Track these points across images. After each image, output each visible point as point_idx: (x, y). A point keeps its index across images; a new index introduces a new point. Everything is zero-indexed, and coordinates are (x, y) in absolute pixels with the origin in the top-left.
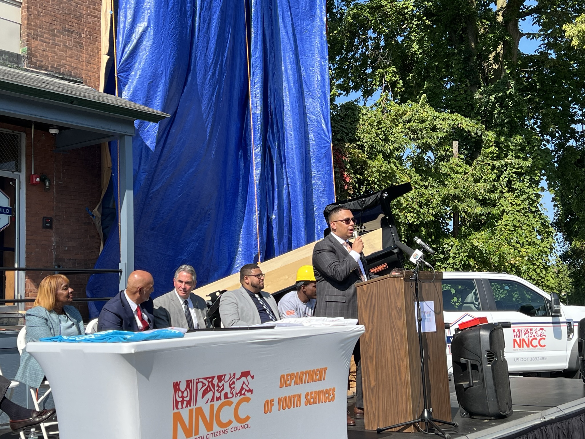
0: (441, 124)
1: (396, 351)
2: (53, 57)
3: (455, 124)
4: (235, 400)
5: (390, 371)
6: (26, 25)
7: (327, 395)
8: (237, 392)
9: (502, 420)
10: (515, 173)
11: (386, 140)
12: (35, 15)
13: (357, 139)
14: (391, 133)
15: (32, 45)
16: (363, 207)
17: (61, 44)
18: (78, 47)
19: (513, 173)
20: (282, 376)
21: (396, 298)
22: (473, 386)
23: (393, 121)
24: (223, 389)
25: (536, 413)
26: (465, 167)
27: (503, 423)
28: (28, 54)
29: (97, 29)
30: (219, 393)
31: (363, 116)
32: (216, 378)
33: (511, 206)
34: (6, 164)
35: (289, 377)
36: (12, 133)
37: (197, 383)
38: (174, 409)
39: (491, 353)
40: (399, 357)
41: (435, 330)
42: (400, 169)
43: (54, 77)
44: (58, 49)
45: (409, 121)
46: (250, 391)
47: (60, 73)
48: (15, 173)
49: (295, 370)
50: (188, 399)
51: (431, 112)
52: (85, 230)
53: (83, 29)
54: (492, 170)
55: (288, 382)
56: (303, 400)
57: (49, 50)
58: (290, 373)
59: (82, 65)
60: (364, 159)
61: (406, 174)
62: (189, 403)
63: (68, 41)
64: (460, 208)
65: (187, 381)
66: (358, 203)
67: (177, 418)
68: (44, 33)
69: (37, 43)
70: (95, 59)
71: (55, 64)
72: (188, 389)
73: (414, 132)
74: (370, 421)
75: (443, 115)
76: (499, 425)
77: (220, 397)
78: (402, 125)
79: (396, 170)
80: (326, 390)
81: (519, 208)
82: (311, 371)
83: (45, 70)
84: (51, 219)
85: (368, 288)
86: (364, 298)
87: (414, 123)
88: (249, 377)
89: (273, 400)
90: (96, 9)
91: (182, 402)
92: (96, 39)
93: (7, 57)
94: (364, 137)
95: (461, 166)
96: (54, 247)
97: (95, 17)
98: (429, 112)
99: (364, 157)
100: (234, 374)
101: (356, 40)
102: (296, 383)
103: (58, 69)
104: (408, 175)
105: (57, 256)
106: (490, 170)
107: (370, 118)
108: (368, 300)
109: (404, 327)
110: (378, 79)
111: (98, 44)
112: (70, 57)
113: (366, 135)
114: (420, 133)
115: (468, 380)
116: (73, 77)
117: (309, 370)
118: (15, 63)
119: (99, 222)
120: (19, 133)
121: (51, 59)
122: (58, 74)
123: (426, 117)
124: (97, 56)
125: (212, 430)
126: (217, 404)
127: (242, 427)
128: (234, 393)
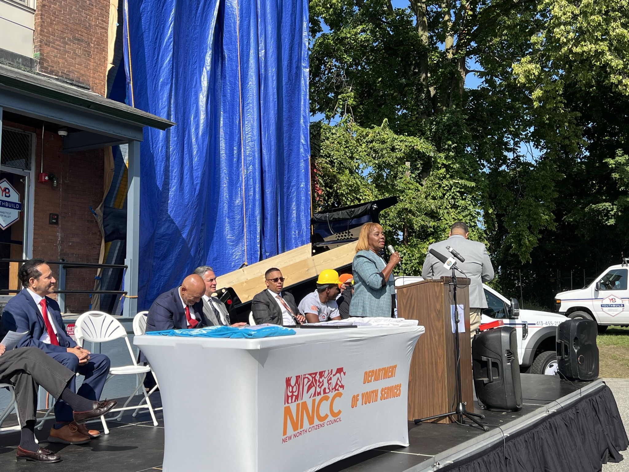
0: (399, 145)
1: (434, 349)
2: (64, 63)
3: (411, 146)
4: (331, 395)
5: (427, 367)
6: (39, 32)
7: (395, 391)
8: (333, 387)
9: (519, 413)
10: (459, 192)
12: (47, 22)
14: (356, 152)
15: (45, 51)
16: (352, 216)
17: (71, 52)
18: (87, 55)
19: (457, 192)
21: (436, 301)
22: (493, 382)
23: (357, 141)
24: (323, 385)
25: (543, 406)
27: (520, 416)
28: (41, 59)
29: (104, 39)
30: (319, 388)
31: (332, 135)
32: (318, 374)
34: (16, 162)
35: (370, 374)
36: (24, 133)
37: (304, 379)
38: (285, 404)
39: (510, 353)
40: (436, 355)
41: (465, 331)
42: (364, 184)
43: (64, 82)
44: (68, 56)
45: (371, 142)
46: (342, 386)
47: (69, 79)
48: (25, 170)
49: (375, 367)
50: (296, 394)
51: (390, 134)
52: (88, 227)
53: (91, 39)
54: (439, 188)
55: (370, 379)
56: (379, 395)
57: (59, 57)
58: (372, 370)
59: (90, 73)
60: (335, 173)
62: (297, 397)
63: (77, 50)
65: (297, 377)
66: (347, 213)
67: (288, 411)
68: (56, 40)
69: (49, 49)
71: (65, 70)
72: (297, 385)
73: (375, 151)
75: (401, 138)
77: (320, 392)
78: (365, 145)
79: (360, 185)
80: (395, 386)
83: (55, 75)
84: (57, 215)
87: (376, 144)
88: (342, 373)
89: (358, 395)
90: (104, 21)
91: (292, 396)
92: (104, 50)
93: (20, 60)
94: (334, 154)
95: (412, 184)
96: (59, 242)
97: (104, 28)
98: (388, 134)
100: (332, 370)
101: (322, 67)
102: (376, 379)
103: (68, 75)
104: (370, 189)
105: (62, 250)
106: (437, 188)
107: (339, 137)
108: (407, 302)
109: (443, 328)
110: (341, 103)
111: (105, 54)
112: (78, 65)
113: (336, 152)
114: (381, 152)
115: (488, 376)
116: (81, 83)
117: (384, 367)
118: (28, 66)
119: (101, 221)
120: (30, 133)
121: (61, 65)
122: (67, 80)
123: (386, 138)
124: (104, 65)
125: (313, 424)
126: (318, 398)
127: (335, 421)
128: (331, 388)
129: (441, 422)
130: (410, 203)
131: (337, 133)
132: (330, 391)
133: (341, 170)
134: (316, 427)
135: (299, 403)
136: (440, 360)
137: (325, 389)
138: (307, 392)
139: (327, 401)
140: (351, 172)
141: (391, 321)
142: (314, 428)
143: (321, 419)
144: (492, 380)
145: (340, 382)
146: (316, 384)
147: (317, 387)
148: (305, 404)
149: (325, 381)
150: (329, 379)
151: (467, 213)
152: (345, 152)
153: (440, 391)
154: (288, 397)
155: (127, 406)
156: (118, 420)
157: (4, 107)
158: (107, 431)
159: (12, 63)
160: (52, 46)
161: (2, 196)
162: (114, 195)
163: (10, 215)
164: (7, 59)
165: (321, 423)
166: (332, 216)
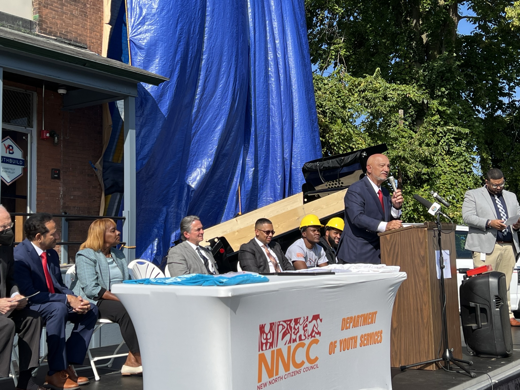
0: (391, 94)
1: (419, 295)
2: (62, 24)
3: (403, 94)
4: (307, 342)
5: (412, 314)
7: (376, 337)
8: (309, 334)
10: (453, 138)
11: (344, 107)
13: (320, 106)
14: (348, 101)
15: (44, 13)
16: (342, 165)
17: (68, 13)
18: (83, 16)
19: (451, 138)
20: (344, 320)
21: (420, 247)
22: (481, 328)
23: (350, 90)
24: (298, 332)
26: (409, 132)
27: (510, 361)
28: (40, 21)
30: (295, 335)
31: (324, 85)
32: (293, 321)
33: (449, 167)
34: (19, 120)
35: (349, 321)
36: (25, 92)
37: (278, 326)
38: (259, 351)
39: (499, 298)
40: (421, 301)
41: (451, 277)
42: (357, 132)
43: (62, 42)
44: (65, 17)
45: (364, 91)
46: (319, 333)
47: (67, 39)
48: (27, 128)
49: (354, 314)
50: (270, 341)
51: (382, 83)
52: (89, 181)
54: (433, 135)
55: (348, 325)
56: (359, 342)
57: (58, 18)
58: (350, 316)
59: (87, 33)
60: (327, 123)
61: (361, 137)
62: (271, 344)
63: (74, 10)
64: (408, 168)
65: (271, 324)
66: (337, 161)
67: (262, 358)
68: (54, 2)
69: (47, 11)
70: (98, 28)
71: (63, 31)
72: (271, 332)
73: (368, 100)
75: (394, 86)
76: (508, 363)
77: (296, 338)
78: (358, 94)
79: (353, 134)
80: (376, 332)
81: (456, 168)
82: (365, 314)
83: (54, 36)
84: (59, 170)
85: (391, 237)
86: (387, 246)
87: (368, 93)
88: (318, 320)
89: (336, 342)
91: (266, 344)
92: (100, 10)
93: (21, 23)
94: (326, 105)
95: (406, 132)
96: (61, 196)
98: (380, 83)
99: (326, 121)
100: (307, 317)
101: (314, 19)
102: (354, 326)
103: (66, 35)
104: (363, 138)
105: (64, 203)
106: (431, 135)
107: (331, 87)
108: (391, 248)
109: (427, 274)
110: (334, 54)
111: (100, 14)
112: (75, 25)
113: (328, 103)
114: (373, 101)
115: (477, 322)
116: (79, 43)
117: (363, 313)
118: (28, 28)
119: (100, 175)
120: (31, 92)
121: (59, 26)
122: (65, 40)
123: (378, 87)
124: (100, 25)
125: (289, 370)
126: (293, 345)
127: (312, 368)
128: (307, 335)
129: (428, 368)
130: (403, 150)
131: (329, 84)
132: (306, 338)
133: (333, 121)
134: (292, 374)
135: (274, 351)
136: (425, 306)
137: (300, 336)
138: (282, 339)
139: (303, 347)
140: (344, 122)
141: (372, 268)
142: (290, 374)
143: (297, 366)
144: (480, 326)
145: (317, 329)
146: (291, 331)
147: (293, 334)
148: (280, 351)
149: (301, 328)
150: (304, 326)
151: (462, 159)
152: (337, 102)
153: (426, 338)
154: (262, 344)
155: (117, 354)
156: (109, 366)
157: (4, 68)
158: (97, 378)
159: (13, 26)
161: (6, 153)
162: (113, 150)
163: (14, 171)
164: (8, 22)
165: (297, 370)
166: (322, 165)
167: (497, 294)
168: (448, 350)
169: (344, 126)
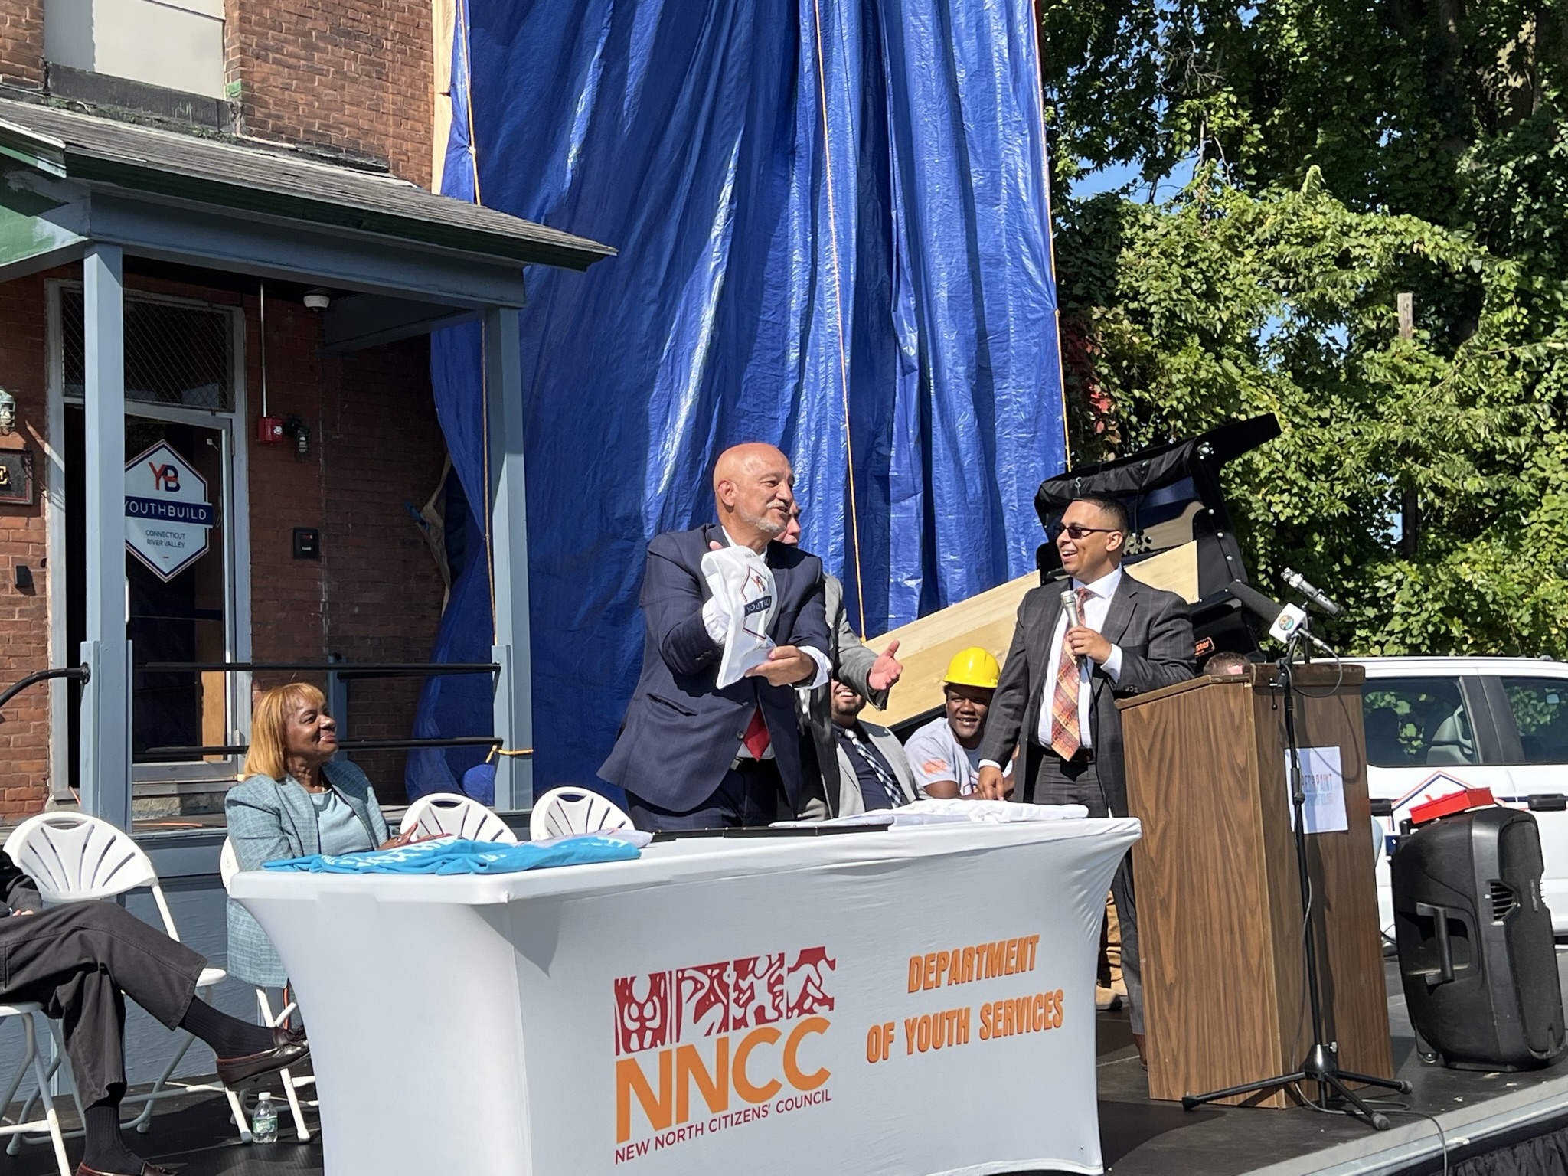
0: (1363, 247)
1: (1235, 886)
2: (311, 105)
3: (1402, 244)
4: (786, 1026)
5: (1217, 941)
6: (236, 23)
7: (1040, 1012)
8: (791, 1005)
9: (1537, 1074)
11: (1210, 296)
13: (1131, 295)
14: (1224, 277)
15: (255, 74)
16: (1144, 484)
17: (328, 71)
18: (374, 75)
20: (915, 962)
21: (1233, 740)
22: (1452, 980)
23: (1229, 242)
24: (752, 997)
26: (1432, 363)
28: (245, 99)
29: (422, 25)
30: (740, 1006)
31: (1144, 231)
32: (730, 968)
34: (195, 392)
35: (934, 964)
36: (211, 310)
37: (679, 981)
38: (618, 1053)
39: (1504, 889)
40: (1242, 902)
41: (1346, 828)
42: (1252, 373)
43: (313, 157)
44: (321, 83)
45: (1274, 242)
46: (827, 1002)
47: (327, 148)
48: (218, 414)
49: (952, 944)
50: (655, 1024)
51: (1333, 214)
52: (404, 561)
53: (385, 28)
55: (932, 977)
56: (975, 1024)
57: (298, 87)
58: (936, 951)
59: (385, 124)
60: (1149, 348)
61: (1268, 387)
62: (659, 1035)
63: (346, 61)
64: (1421, 479)
65: (652, 977)
66: (1130, 474)
67: (629, 1075)
68: (285, 41)
69: (267, 68)
70: (419, 107)
71: (314, 124)
72: (655, 998)
73: (1287, 270)
74: (1164, 1077)
75: (1371, 221)
76: (1527, 1087)
77: (744, 1017)
78: (1253, 251)
79: (1238, 379)
80: (1039, 996)
82: (993, 945)
83: (288, 140)
84: (316, 534)
85: (1152, 710)
86: (1142, 740)
87: (1287, 247)
88: (822, 964)
89: (890, 1027)
91: (641, 1033)
92: (420, 53)
93: (189, 108)
94: (1148, 290)
95: (1421, 362)
96: (325, 607)
98: (1328, 213)
99: (1147, 343)
100: (782, 956)
101: (1121, 23)
102: (954, 979)
103: (323, 135)
104: (1274, 390)
105: (333, 629)
106: (1503, 371)
107: (1164, 236)
108: (1152, 745)
109: (1256, 821)
110: (1188, 127)
111: (425, 66)
112: (352, 104)
113: (1155, 283)
114: (1306, 272)
115: (1438, 963)
116: (362, 156)
117: (987, 942)
118: (212, 124)
119: (439, 539)
120: (228, 308)
121: (303, 110)
122: (323, 149)
123: (1320, 226)
124: (425, 98)
125: (726, 1107)
126: (736, 1038)
127: (808, 1100)
128: (783, 1007)
129: (1265, 1103)
130: (1406, 423)
133: (1173, 341)
134: (735, 1117)
135: (670, 1052)
136: (1252, 917)
137: (760, 1012)
138: (696, 1020)
139: (772, 1042)
142: (729, 1119)
143: (753, 1093)
144: (1449, 974)
145: (818, 989)
146: (727, 997)
147: (732, 1005)
149: (761, 987)
150: (772, 981)
152: (1186, 282)
153: (1258, 1011)
157: (124, 246)
159: (165, 119)
160: (274, 58)
161: (158, 488)
163: (182, 540)
164: (151, 110)
165: (755, 1106)
167: (1496, 876)
168: (1323, 1048)
169: (1208, 356)
